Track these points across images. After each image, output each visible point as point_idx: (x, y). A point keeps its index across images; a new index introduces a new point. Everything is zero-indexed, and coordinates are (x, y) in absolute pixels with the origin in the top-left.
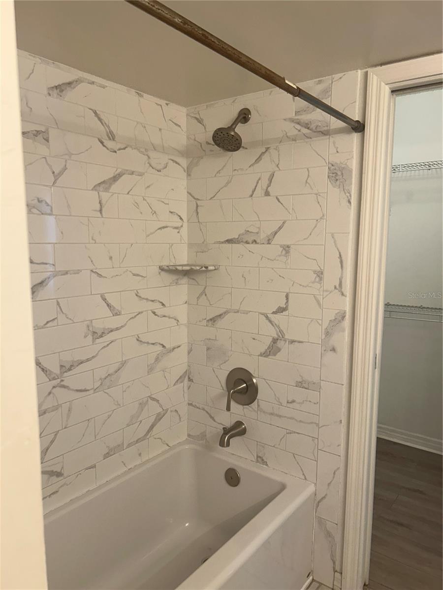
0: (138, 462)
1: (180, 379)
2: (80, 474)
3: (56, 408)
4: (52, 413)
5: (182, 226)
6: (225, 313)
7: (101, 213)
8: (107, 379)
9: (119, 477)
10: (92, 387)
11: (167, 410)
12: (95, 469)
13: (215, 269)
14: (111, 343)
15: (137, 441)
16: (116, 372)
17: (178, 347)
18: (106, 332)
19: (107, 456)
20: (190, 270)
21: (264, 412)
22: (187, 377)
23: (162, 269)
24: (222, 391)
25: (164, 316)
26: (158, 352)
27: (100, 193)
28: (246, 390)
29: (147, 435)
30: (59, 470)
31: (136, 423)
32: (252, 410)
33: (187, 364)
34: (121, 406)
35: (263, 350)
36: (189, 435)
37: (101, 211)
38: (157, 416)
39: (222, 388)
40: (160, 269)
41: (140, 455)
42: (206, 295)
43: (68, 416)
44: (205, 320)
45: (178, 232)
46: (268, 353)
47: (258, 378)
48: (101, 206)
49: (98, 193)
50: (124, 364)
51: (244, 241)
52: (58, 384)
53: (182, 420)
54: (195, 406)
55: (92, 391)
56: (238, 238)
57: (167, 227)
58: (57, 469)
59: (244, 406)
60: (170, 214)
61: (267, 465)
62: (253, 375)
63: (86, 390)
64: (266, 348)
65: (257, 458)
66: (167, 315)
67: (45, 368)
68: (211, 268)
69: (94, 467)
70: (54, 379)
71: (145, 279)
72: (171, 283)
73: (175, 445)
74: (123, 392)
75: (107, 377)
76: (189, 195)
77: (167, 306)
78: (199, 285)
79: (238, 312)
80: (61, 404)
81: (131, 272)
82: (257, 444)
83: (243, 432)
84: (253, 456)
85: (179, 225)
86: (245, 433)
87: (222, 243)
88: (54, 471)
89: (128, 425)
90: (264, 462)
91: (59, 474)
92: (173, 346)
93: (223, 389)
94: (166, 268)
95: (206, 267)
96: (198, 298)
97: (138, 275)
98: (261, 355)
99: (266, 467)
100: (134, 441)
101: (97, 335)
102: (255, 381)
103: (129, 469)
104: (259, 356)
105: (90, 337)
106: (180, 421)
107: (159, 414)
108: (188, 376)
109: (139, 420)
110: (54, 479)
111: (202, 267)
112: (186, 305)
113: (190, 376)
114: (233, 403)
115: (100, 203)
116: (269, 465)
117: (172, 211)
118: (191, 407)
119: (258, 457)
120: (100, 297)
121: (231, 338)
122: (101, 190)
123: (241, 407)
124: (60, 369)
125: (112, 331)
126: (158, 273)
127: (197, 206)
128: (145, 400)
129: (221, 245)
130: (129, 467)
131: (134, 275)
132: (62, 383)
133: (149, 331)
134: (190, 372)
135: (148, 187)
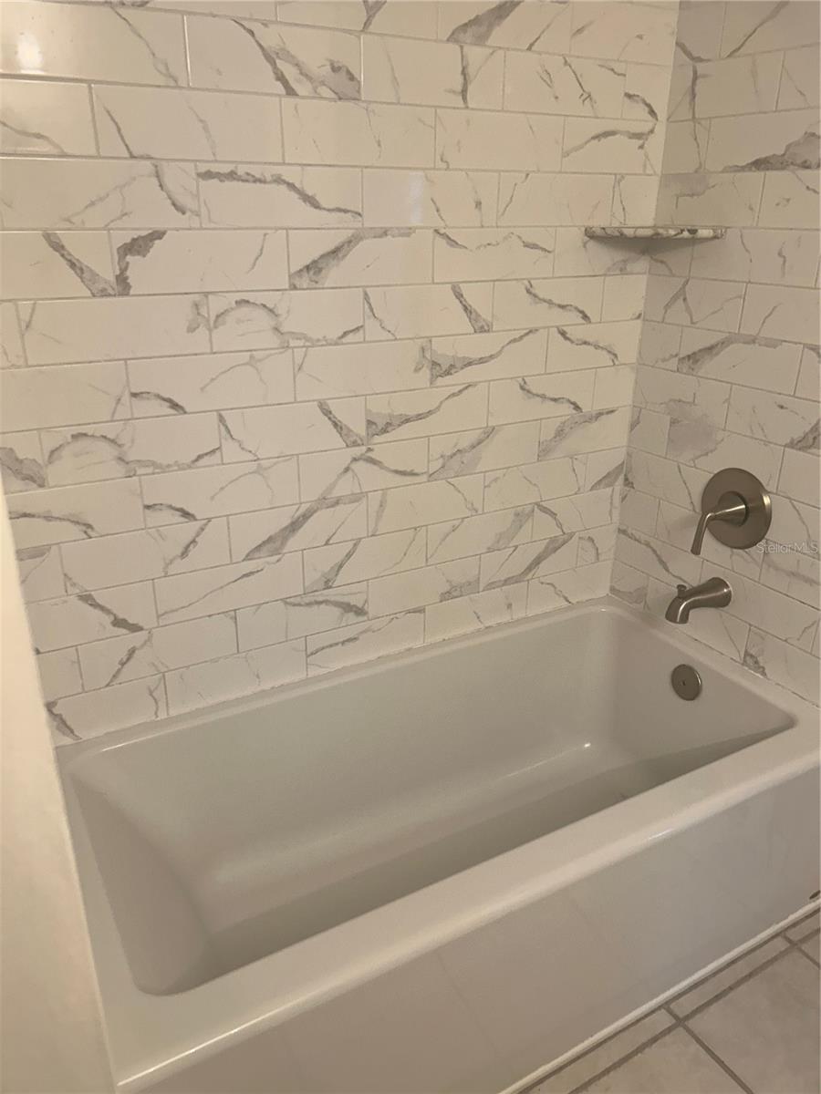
0: (506, 618)
1: (607, 479)
2: (397, 618)
3: (356, 498)
4: (350, 505)
5: (652, 131)
6: (723, 343)
7: (465, 99)
8: (455, 457)
9: (465, 637)
10: (426, 470)
11: (571, 535)
12: (422, 615)
13: (715, 237)
14: (466, 388)
15: (506, 581)
16: (474, 447)
17: (608, 413)
18: (459, 365)
19: (446, 596)
20: (653, 235)
21: (777, 569)
22: (622, 477)
23: (590, 235)
24: (691, 513)
25: (585, 343)
26: (564, 419)
27: (466, 49)
28: (743, 518)
29: (527, 574)
30: (360, 605)
31: (505, 548)
32: (750, 560)
33: (624, 450)
34: (480, 512)
35: (798, 435)
36: (613, 589)
37: (464, 93)
38: (548, 544)
39: (691, 508)
40: (586, 234)
41: (509, 606)
42: (685, 300)
43: (379, 516)
44: (677, 359)
45: (641, 147)
46: (811, 441)
47: (776, 494)
48: (465, 79)
49: (462, 47)
50: (490, 432)
51: (799, 162)
52: (362, 455)
53: (601, 558)
54: (632, 537)
55: (424, 478)
56: (784, 155)
57: (613, 133)
58: (356, 601)
59: (735, 550)
60: (626, 99)
61: (764, 674)
62: (766, 488)
63: (412, 474)
64: (807, 429)
65: (744, 658)
66: (591, 340)
67: (339, 421)
68: (703, 233)
69: (421, 610)
70: (355, 444)
71: (551, 255)
72: (609, 269)
73: (582, 602)
74: (485, 487)
75: (455, 454)
76: (679, 49)
77: (592, 320)
78: (674, 276)
79: (754, 342)
80: (367, 492)
81: (519, 237)
82: (750, 630)
83: (724, 601)
84: (739, 652)
85: (645, 128)
86: (727, 605)
87: (743, 169)
88: (352, 604)
89: (490, 550)
90: (760, 667)
91: (360, 612)
92: (598, 407)
93: (694, 510)
94: (599, 232)
95: (693, 231)
96: (667, 307)
97: (535, 246)
98: (792, 445)
99: (761, 677)
100: (500, 581)
101: (440, 369)
102: (767, 500)
103: (487, 628)
104: (785, 446)
105: (426, 373)
106: (598, 559)
107: (553, 540)
108: (625, 475)
109: (514, 543)
110: (351, 617)
111: (682, 231)
112: (639, 321)
113: (629, 476)
114: (708, 540)
115: (464, 73)
116: (768, 676)
117: (631, 93)
118: (622, 536)
119: (747, 654)
120: (450, 289)
121: (727, 400)
122: (468, 41)
123: (727, 550)
124: (367, 428)
125: (470, 364)
126: (581, 245)
127: (695, 78)
128: (528, 509)
129: (739, 174)
130: (487, 625)
131: (527, 245)
132: (370, 454)
133: (548, 372)
134: (631, 468)
135: (580, 31)
